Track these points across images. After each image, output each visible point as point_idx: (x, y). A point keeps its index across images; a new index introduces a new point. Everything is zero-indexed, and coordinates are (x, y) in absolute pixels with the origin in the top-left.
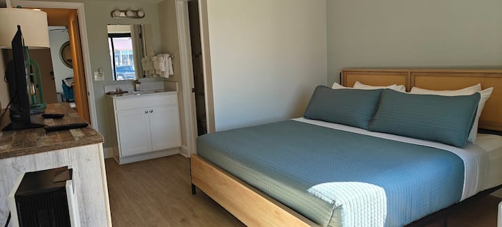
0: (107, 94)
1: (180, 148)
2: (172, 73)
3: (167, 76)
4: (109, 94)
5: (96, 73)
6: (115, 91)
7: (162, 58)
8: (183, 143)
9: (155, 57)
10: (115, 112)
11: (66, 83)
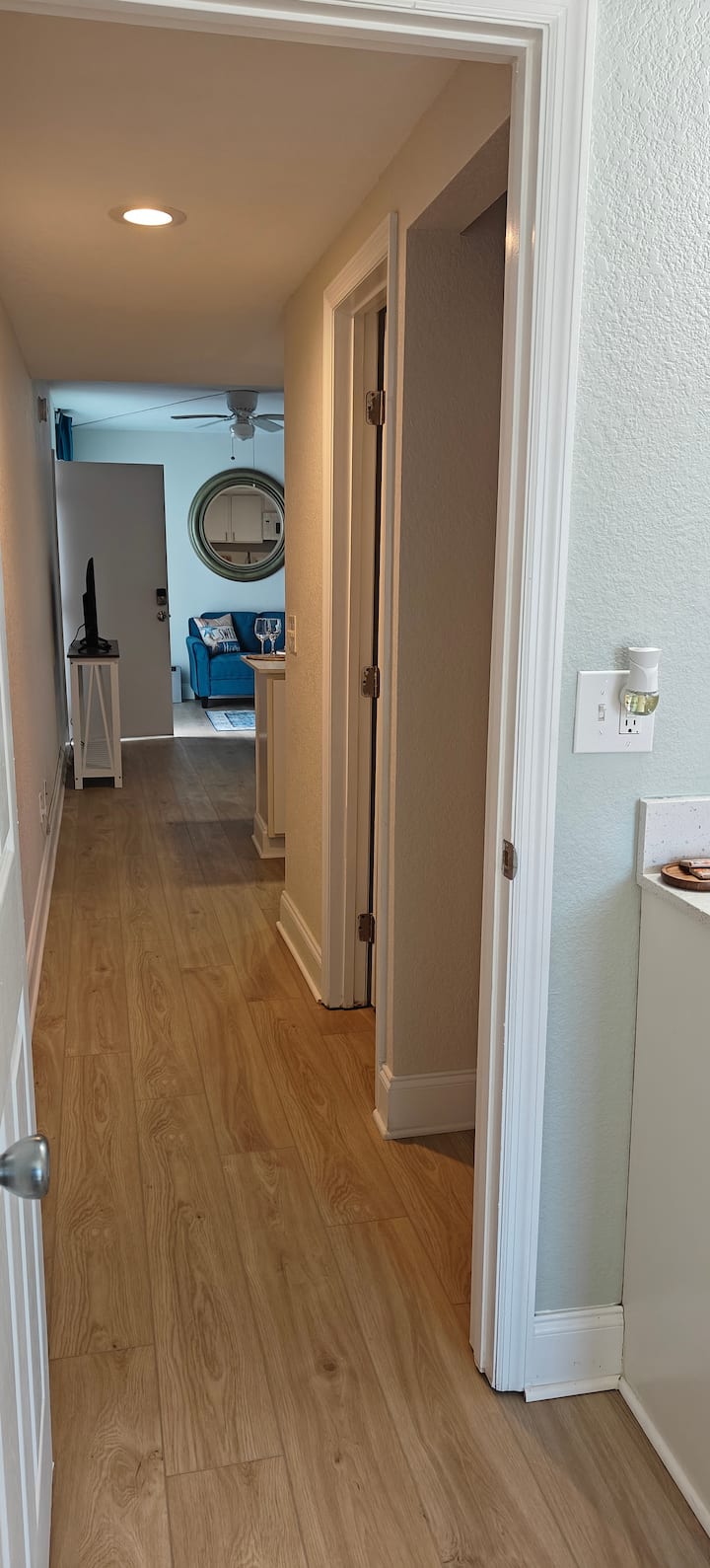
11: (203, 633)
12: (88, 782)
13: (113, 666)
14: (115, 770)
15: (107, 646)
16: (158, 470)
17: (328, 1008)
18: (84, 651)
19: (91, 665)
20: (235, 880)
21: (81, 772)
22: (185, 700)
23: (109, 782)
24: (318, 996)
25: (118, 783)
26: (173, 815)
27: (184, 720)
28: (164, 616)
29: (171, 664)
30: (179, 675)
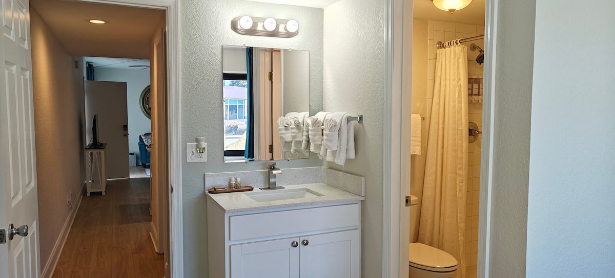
0: (210, 191)
2: (352, 156)
3: (340, 161)
4: (213, 190)
5: (191, 145)
6: (227, 184)
11: (144, 140)
12: (92, 194)
13: (103, 152)
14: (103, 189)
15: (102, 145)
16: (124, 84)
17: (159, 254)
18: (92, 147)
19: (95, 152)
20: (139, 221)
21: (89, 190)
22: (137, 165)
23: (100, 193)
24: (157, 251)
25: (104, 194)
26: (122, 203)
27: (134, 172)
28: (126, 135)
29: (129, 152)
30: (134, 156)
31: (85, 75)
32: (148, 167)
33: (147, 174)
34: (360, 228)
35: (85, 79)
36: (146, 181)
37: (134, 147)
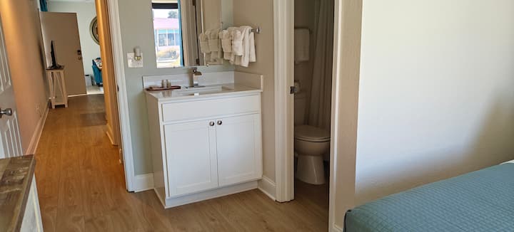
0: (148, 90)
1: (259, 181)
2: (254, 59)
3: (245, 64)
4: (150, 89)
5: (131, 55)
6: (160, 85)
7: (239, 32)
8: (264, 173)
9: (225, 32)
10: (161, 124)
11: (97, 64)
12: (56, 106)
13: (61, 72)
14: (65, 103)
15: (60, 67)
16: (74, 15)
17: (115, 146)
18: (52, 68)
19: (55, 72)
20: (97, 125)
21: (54, 104)
22: (93, 85)
23: (63, 106)
24: (113, 144)
25: (66, 106)
26: (82, 113)
27: (90, 90)
28: (81, 59)
29: (85, 74)
30: (89, 77)
31: (39, 7)
32: (102, 86)
33: (101, 91)
34: (260, 112)
35: (40, 11)
36: (101, 97)
37: (88, 69)
